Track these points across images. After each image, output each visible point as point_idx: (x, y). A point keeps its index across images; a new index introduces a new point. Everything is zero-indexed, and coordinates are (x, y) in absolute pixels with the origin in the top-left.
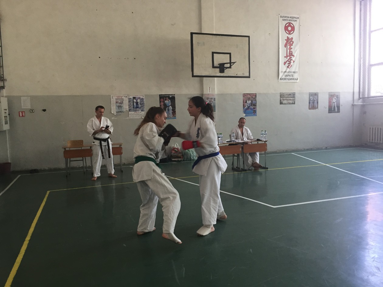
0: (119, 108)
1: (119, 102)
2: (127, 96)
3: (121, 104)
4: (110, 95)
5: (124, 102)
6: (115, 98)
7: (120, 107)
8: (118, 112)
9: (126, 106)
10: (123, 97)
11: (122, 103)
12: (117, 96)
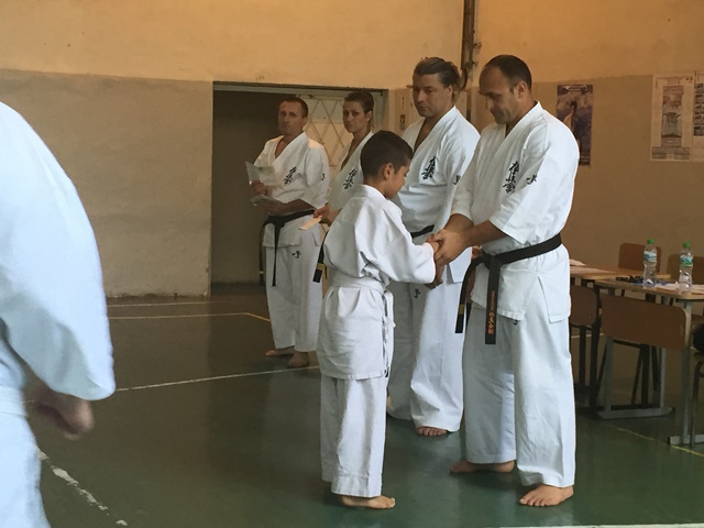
0: (668, 121)
1: (672, 98)
2: (692, 75)
3: (677, 106)
4: (651, 77)
5: (685, 99)
6: (663, 83)
7: (672, 118)
8: (666, 136)
9: (687, 117)
10: (684, 83)
11: (677, 103)
12: (666, 78)
